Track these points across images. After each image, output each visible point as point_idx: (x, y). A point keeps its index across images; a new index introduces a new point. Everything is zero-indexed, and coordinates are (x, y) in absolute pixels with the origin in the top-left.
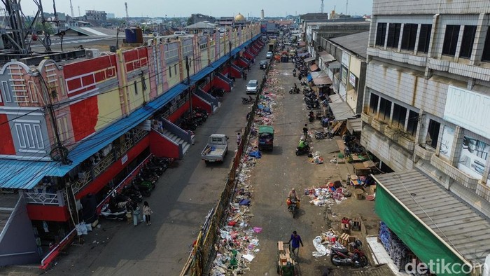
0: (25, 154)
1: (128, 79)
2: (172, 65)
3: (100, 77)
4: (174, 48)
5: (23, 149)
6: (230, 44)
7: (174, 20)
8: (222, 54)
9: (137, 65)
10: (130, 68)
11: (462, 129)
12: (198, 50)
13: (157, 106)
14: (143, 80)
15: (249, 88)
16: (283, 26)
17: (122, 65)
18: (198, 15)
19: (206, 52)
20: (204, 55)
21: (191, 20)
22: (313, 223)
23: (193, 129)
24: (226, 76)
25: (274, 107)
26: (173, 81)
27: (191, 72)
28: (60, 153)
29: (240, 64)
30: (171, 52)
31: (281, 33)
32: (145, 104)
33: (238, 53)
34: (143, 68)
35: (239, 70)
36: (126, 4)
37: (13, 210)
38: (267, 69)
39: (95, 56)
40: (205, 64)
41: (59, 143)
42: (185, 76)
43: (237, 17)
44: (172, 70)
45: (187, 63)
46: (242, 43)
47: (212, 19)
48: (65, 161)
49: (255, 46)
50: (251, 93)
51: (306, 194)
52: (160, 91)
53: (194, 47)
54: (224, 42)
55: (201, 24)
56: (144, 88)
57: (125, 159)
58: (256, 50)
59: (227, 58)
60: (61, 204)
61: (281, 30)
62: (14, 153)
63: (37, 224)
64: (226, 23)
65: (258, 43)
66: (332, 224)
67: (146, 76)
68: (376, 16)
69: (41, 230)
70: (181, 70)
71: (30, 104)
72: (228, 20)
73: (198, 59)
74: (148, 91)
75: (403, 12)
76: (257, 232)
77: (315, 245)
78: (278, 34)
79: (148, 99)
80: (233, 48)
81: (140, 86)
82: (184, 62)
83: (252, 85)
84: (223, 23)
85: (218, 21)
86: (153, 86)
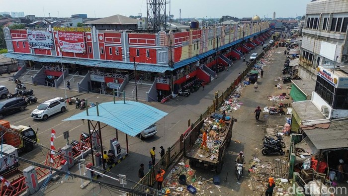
0: (159, 63)
1: (193, 43)
2: (210, 40)
3: (184, 40)
4: (212, 32)
5: (159, 62)
6: (244, 33)
7: (210, 20)
8: (238, 38)
9: (196, 37)
10: (194, 38)
11: (324, 58)
12: (224, 34)
13: (202, 57)
14: (198, 44)
15: (251, 58)
16: (289, 24)
17: (191, 36)
18: (226, 17)
19: (228, 36)
20: (227, 37)
21: (222, 20)
23: (217, 72)
24: (239, 51)
25: (264, 67)
26: (210, 48)
27: (219, 45)
28: (171, 64)
29: (249, 45)
30: (211, 33)
31: (286, 29)
32: (197, 55)
33: (249, 39)
34: (199, 39)
35: (248, 48)
36: (180, 10)
37: (152, 85)
38: (266, 49)
39: (182, 32)
40: (227, 42)
41: (172, 60)
42: (216, 47)
43: (255, 18)
44: (210, 42)
45: (218, 39)
46: (253, 33)
47: (236, 19)
48: (172, 67)
49: (263, 36)
50: (252, 60)
51: (267, 97)
52: (204, 51)
53: (222, 32)
54: (240, 32)
55: (228, 22)
56: (198, 48)
57: (188, 77)
58: (263, 39)
59: (241, 41)
60: (168, 83)
61: (287, 27)
62: (156, 63)
63: (158, 90)
64: (246, 22)
65: (266, 35)
67: (199, 43)
68: (307, 15)
69: (159, 93)
70: (214, 43)
71: (165, 46)
72: (247, 20)
73: (223, 39)
74: (199, 49)
75: (314, 13)
77: (264, 109)
78: (283, 29)
79: (198, 53)
80: (246, 36)
81: (196, 46)
82: (216, 39)
83: (254, 56)
84: (244, 22)
85: (241, 20)
86: (201, 48)
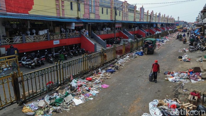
6: (150, 17)
8: (145, 21)
14: (78, 4)
22: (159, 91)
27: (119, 18)
32: (78, 18)
42: (114, 17)
44: (104, 10)
51: (165, 74)
52: (93, 17)
54: (147, 15)
56: (79, 9)
57: (57, 42)
66: (180, 96)
67: (81, 4)
70: (111, 14)
73: (126, 14)
74: (82, 12)
76: (104, 87)
77: (150, 107)
79: (82, 18)
81: (75, 6)
86: (87, 12)
